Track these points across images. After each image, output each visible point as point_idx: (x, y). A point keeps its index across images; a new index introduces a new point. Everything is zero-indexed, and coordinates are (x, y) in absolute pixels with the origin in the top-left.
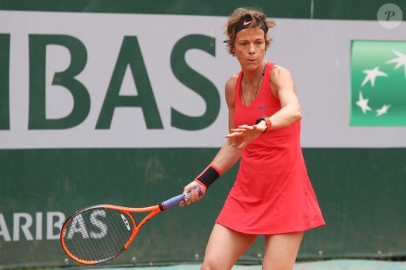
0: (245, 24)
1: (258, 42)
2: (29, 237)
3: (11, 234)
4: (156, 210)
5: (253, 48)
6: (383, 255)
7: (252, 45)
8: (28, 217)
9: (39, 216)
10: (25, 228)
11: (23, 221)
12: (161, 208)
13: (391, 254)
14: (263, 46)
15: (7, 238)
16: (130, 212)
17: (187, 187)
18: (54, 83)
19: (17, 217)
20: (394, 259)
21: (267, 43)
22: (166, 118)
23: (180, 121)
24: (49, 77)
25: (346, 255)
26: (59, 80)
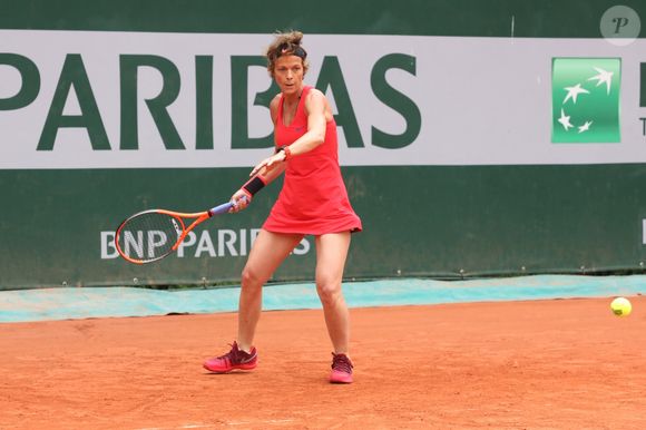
0: (284, 51)
1: (295, 68)
2: (233, 253)
3: (217, 250)
4: (204, 216)
5: (290, 74)
6: (586, 270)
7: (290, 71)
8: (232, 234)
9: (243, 232)
10: (230, 244)
11: (227, 237)
12: (210, 214)
13: (594, 270)
14: (301, 72)
15: (213, 254)
16: (181, 218)
17: (236, 195)
18: (256, 103)
19: (221, 233)
20: (599, 274)
21: (305, 69)
22: (367, 137)
23: (380, 139)
24: (251, 98)
25: (549, 270)
26: (261, 100)
